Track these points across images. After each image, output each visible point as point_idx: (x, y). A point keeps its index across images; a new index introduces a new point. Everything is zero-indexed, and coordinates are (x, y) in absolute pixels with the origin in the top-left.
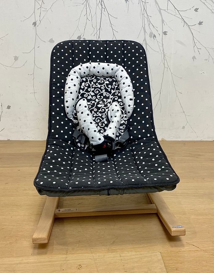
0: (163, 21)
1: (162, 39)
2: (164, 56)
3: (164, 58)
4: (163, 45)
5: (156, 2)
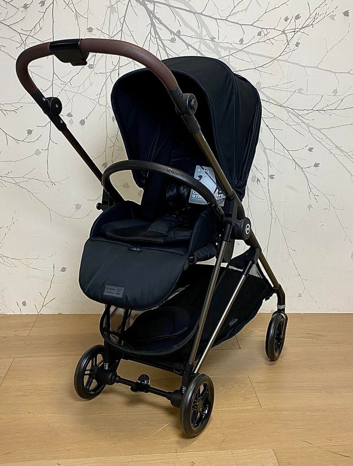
0: (269, 163)
1: (268, 184)
2: (271, 204)
3: (271, 207)
4: (269, 190)
5: (260, 140)
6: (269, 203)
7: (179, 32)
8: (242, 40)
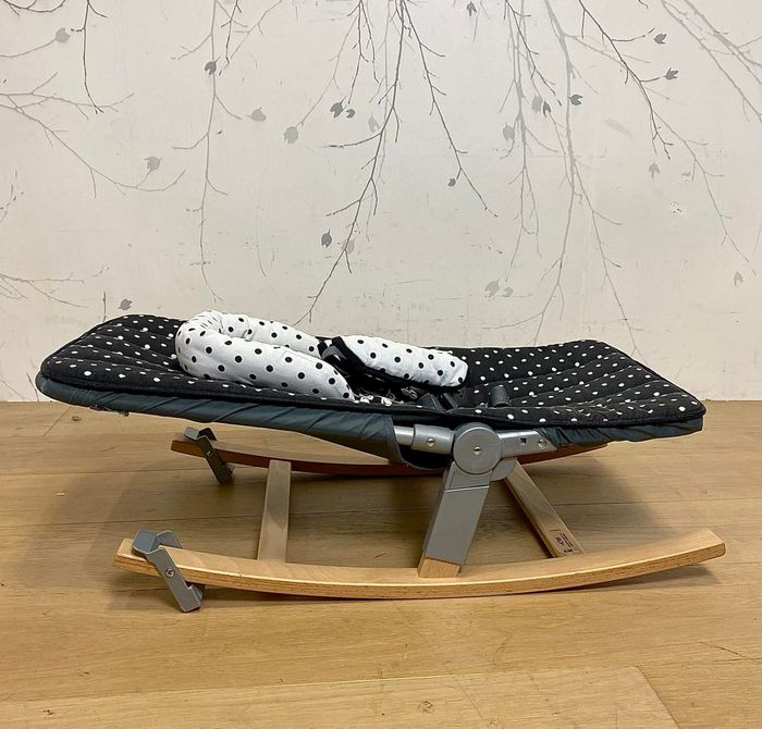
0: (570, 67)
1: (568, 116)
2: (573, 161)
3: (572, 168)
4: (569, 131)
5: (552, 15)
6: (568, 159)
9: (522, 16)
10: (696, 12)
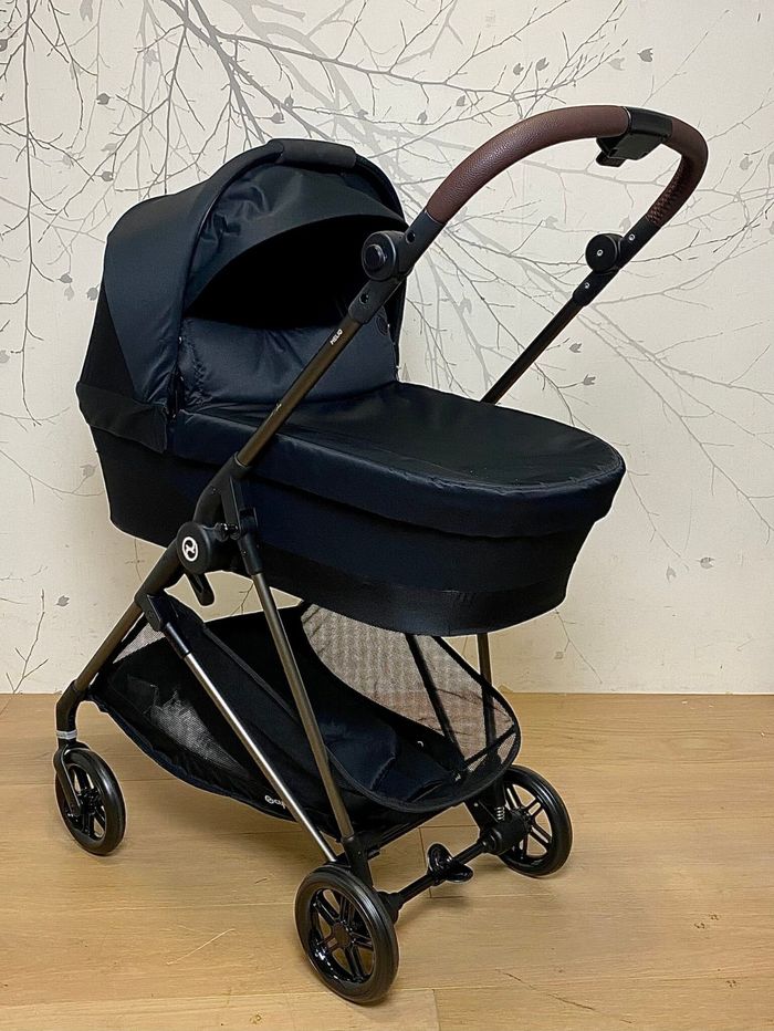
5: (467, 330)
7: (290, 100)
8: (423, 117)
9: (438, 330)
10: (610, 323)
